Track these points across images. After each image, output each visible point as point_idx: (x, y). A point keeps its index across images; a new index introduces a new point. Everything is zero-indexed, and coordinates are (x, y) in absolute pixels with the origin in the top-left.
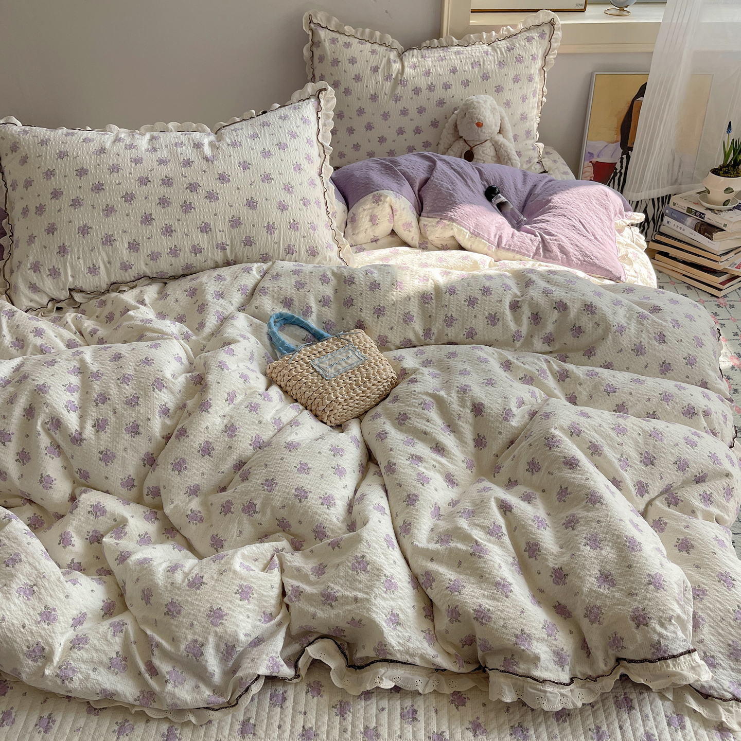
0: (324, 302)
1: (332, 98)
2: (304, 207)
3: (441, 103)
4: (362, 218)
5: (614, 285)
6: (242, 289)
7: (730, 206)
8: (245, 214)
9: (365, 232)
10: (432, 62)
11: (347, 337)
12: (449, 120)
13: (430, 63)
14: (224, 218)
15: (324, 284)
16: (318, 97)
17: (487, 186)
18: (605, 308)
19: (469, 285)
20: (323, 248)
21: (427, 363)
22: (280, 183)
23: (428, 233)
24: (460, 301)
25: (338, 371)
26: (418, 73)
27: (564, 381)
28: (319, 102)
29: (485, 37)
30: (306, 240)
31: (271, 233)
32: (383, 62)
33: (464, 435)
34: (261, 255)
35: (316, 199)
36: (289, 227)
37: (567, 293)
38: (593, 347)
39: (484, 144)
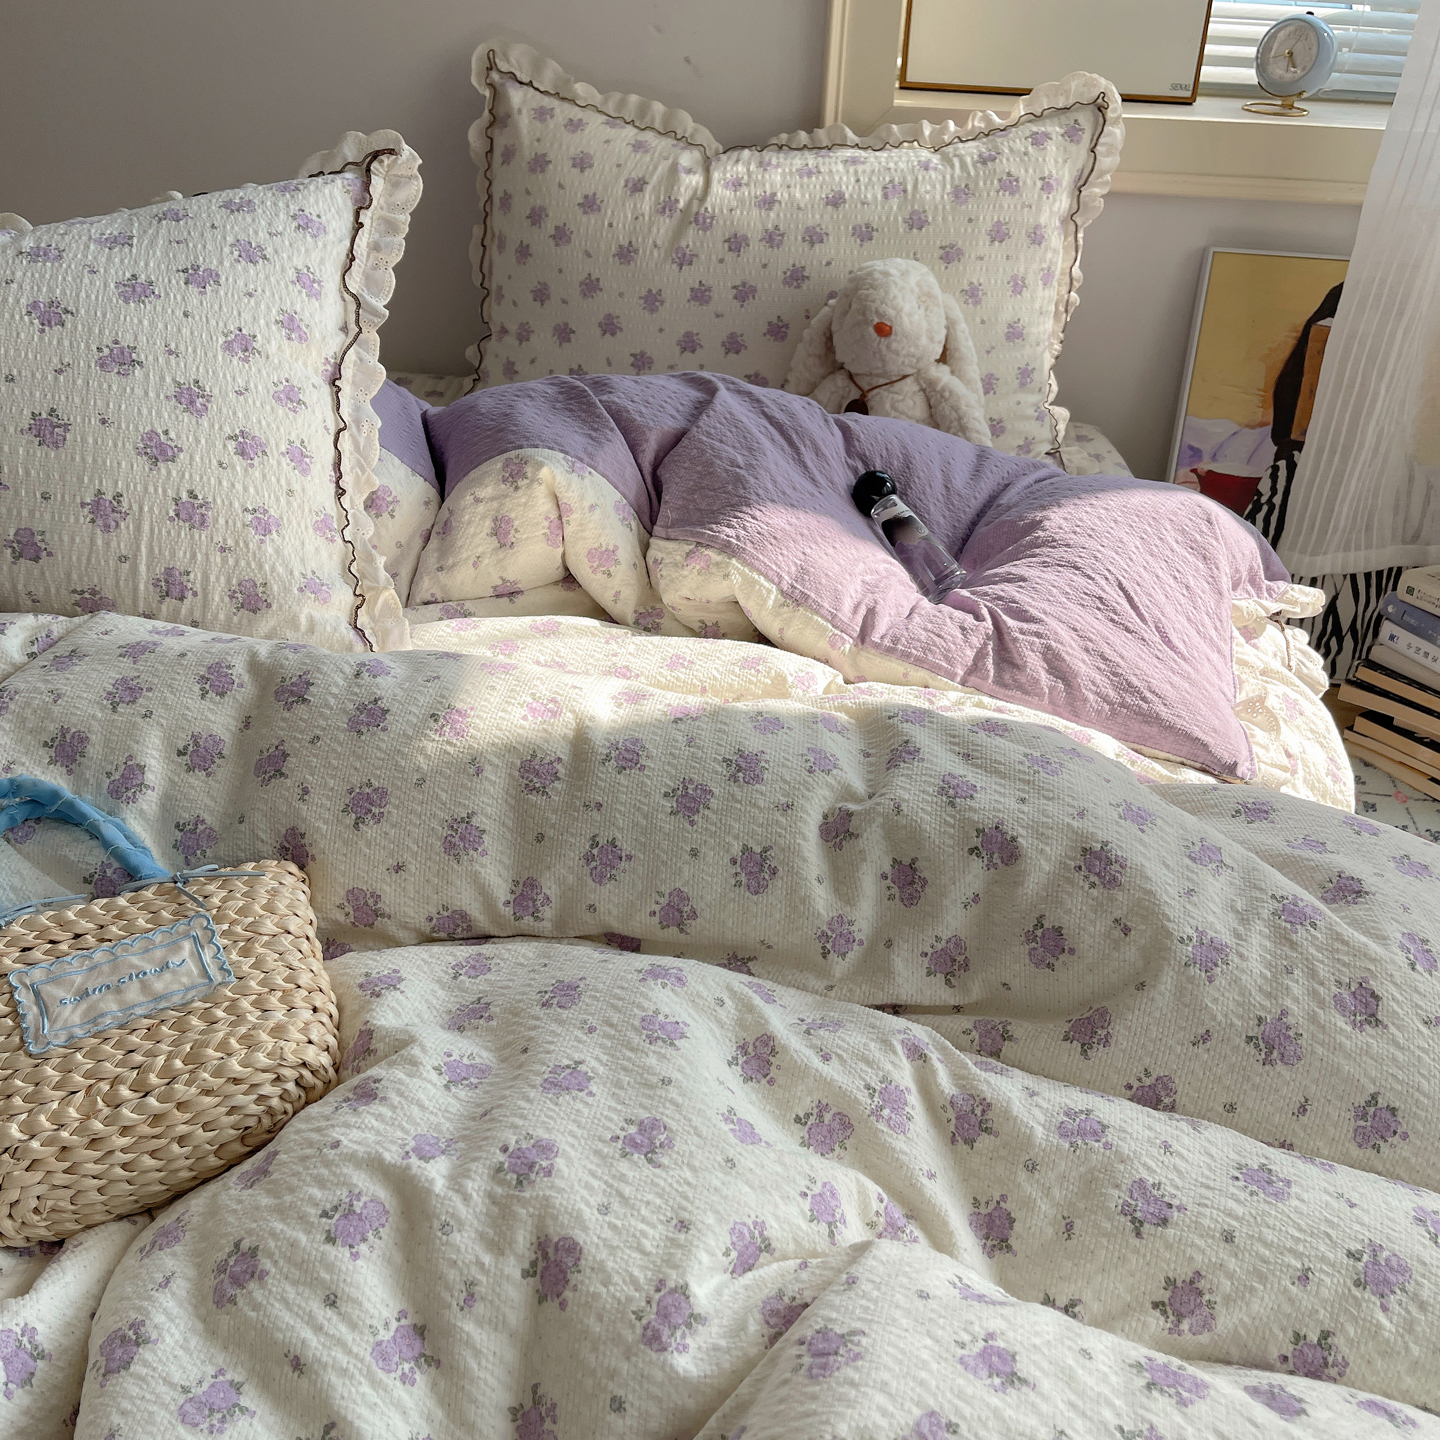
0: (195, 755)
1: (410, 178)
2: (237, 458)
3: (796, 277)
4: (469, 522)
5: (1205, 790)
9: (475, 565)
10: (783, 175)
12: (813, 322)
13: (778, 180)
15: (211, 694)
16: (368, 170)
17: (862, 471)
18: (1154, 870)
19: (690, 742)
20: (287, 590)
21: (472, 1014)
22: (162, 379)
23: (662, 583)
24: (648, 795)
26: (742, 201)
27: (970, 1142)
28: (367, 185)
29: (927, 132)
30: (231, 562)
31: (107, 528)
32: (660, 169)
33: (468, 1387)
34: (74, 591)
35: (291, 443)
36: (172, 514)
37: (1023, 800)
38: (1103, 1013)
39: (897, 386)
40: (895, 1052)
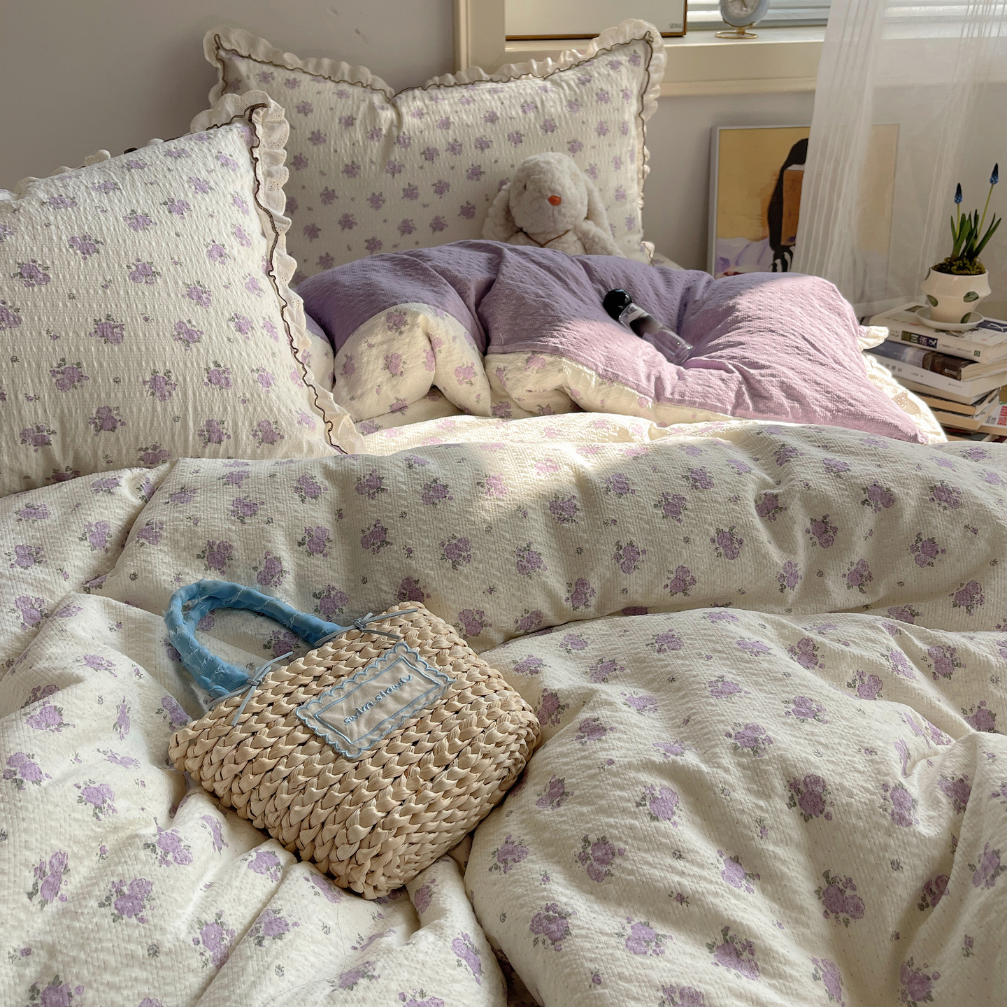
0: (311, 543)
1: (280, 123)
2: (237, 334)
3: (476, 173)
4: (368, 362)
6: (93, 534)
7: (970, 324)
8: (93, 354)
9: (378, 392)
10: (451, 105)
11: (387, 626)
12: (495, 202)
13: (448, 108)
14: (39, 366)
15: (308, 499)
16: (250, 120)
18: (976, 492)
19: (655, 469)
20: (291, 424)
21: (605, 670)
22: (176, 283)
23: (509, 384)
24: (644, 508)
25: (378, 727)
26: (428, 126)
27: (948, 676)
28: (253, 130)
29: (535, 66)
30: (251, 409)
31: (163, 397)
32: (362, 108)
33: (788, 884)
34: (141, 449)
35: (264, 319)
36: (206, 380)
37: (879, 466)
38: (975, 585)
39: (564, 238)
40: (883, 632)
